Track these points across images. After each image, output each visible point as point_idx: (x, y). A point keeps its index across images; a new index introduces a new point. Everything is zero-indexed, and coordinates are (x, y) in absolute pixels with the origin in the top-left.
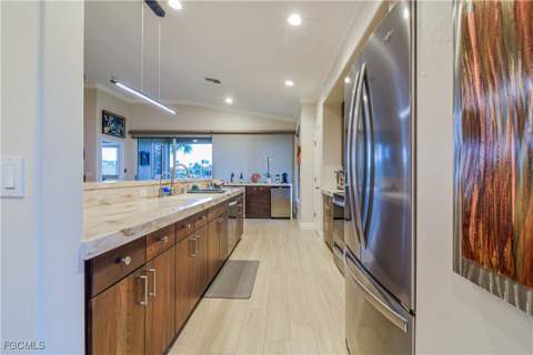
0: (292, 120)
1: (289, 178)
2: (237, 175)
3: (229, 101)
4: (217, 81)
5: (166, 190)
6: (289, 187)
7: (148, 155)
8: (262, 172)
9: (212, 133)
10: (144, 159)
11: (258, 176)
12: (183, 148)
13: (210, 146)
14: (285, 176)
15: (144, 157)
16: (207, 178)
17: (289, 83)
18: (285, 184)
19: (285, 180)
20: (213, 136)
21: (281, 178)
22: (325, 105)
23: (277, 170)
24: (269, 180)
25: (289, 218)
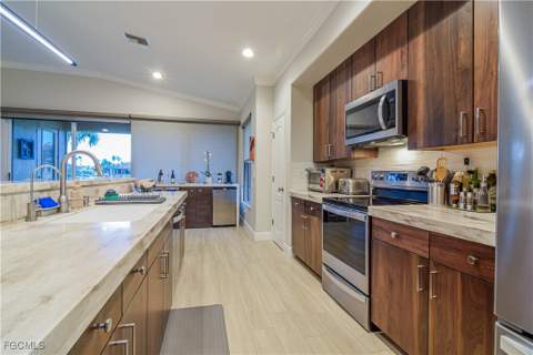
0: (237, 109)
1: (233, 178)
2: (167, 173)
3: (157, 75)
4: (142, 41)
5: (46, 203)
6: (235, 188)
7: (31, 145)
8: (200, 169)
9: (130, 118)
10: (24, 149)
11: (195, 174)
12: (88, 139)
13: (129, 136)
14: (228, 175)
15: (25, 146)
16: (125, 177)
17: (248, 53)
18: (229, 185)
19: (229, 180)
20: (133, 122)
21: (224, 177)
22: (293, 85)
23: (219, 167)
24: (209, 180)
25: (234, 225)
